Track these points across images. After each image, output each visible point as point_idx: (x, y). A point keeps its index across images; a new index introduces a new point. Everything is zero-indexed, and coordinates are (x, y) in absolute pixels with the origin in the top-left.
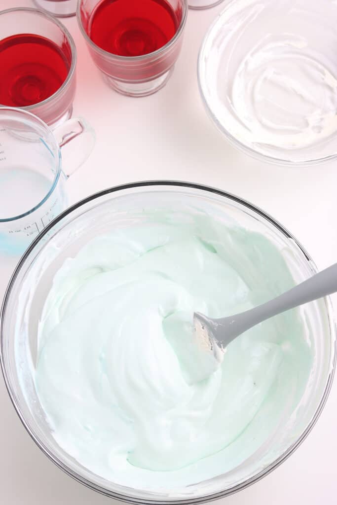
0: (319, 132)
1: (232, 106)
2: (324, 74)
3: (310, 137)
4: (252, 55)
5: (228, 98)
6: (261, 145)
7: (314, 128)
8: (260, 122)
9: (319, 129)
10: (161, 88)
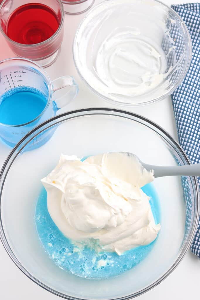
0: (149, 85)
1: (96, 72)
2: (151, 50)
3: (143, 88)
4: (107, 41)
5: (94, 67)
6: (114, 95)
7: (146, 83)
8: (114, 81)
9: (149, 83)
10: (53, 63)
